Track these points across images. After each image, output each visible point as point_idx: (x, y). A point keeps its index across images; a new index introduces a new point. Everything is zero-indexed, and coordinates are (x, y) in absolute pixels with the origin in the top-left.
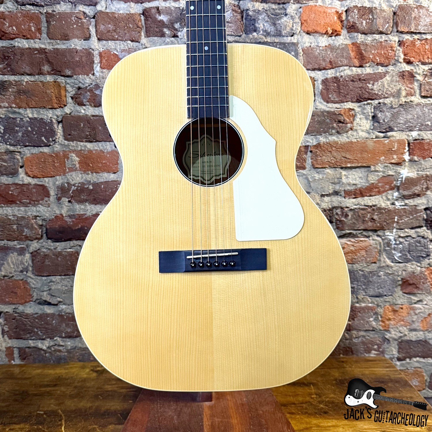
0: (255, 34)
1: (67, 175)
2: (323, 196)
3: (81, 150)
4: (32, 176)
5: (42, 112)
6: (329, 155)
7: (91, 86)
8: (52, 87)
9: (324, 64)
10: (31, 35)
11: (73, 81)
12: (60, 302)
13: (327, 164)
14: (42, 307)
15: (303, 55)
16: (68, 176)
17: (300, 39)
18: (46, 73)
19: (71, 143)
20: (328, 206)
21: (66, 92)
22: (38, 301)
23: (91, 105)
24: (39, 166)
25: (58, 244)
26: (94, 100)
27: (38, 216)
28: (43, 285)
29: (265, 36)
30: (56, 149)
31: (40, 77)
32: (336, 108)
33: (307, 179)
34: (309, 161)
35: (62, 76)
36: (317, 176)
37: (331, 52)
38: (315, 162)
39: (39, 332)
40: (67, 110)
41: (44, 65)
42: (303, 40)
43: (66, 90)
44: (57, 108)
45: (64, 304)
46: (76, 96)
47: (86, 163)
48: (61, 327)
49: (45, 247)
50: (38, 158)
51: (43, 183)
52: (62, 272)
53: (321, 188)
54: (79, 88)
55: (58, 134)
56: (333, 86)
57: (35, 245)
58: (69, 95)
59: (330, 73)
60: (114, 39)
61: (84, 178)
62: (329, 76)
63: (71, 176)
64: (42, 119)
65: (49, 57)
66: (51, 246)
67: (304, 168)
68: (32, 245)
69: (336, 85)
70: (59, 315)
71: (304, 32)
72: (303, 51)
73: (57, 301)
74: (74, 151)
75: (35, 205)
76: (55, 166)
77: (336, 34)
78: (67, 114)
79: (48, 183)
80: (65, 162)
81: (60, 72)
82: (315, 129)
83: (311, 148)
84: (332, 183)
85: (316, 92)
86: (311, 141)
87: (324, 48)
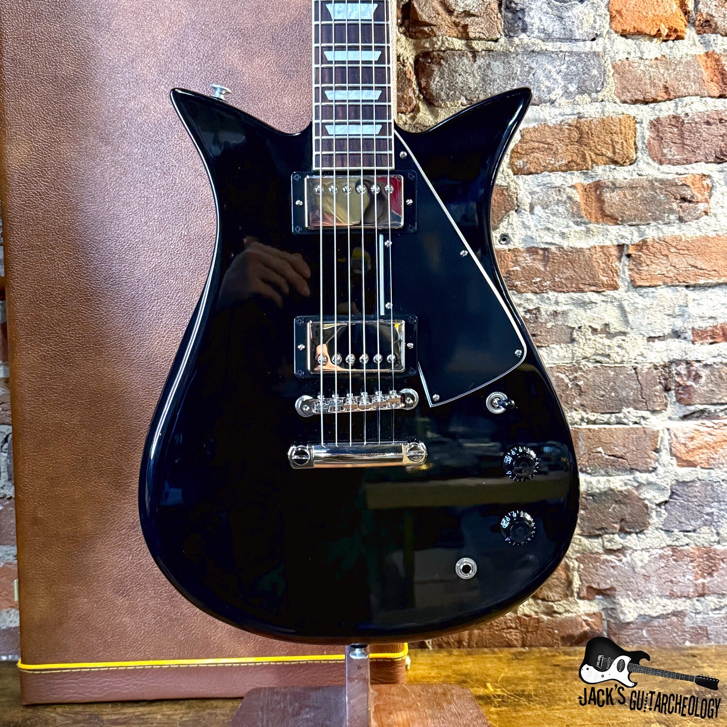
0: (523, 36)
2: (651, 339)
6: (664, 262)
9: (653, 92)
13: (659, 279)
15: (613, 75)
17: (608, 46)
20: (662, 360)
29: (543, 41)
32: (677, 174)
33: (621, 307)
34: (625, 274)
36: (640, 302)
37: (668, 70)
38: (636, 276)
42: (615, 48)
53: (649, 324)
56: (671, 133)
59: (666, 109)
62: (663, 115)
67: (615, 288)
69: (676, 130)
71: (616, 32)
72: (614, 67)
77: (675, 36)
82: (637, 212)
83: (628, 248)
84: (669, 315)
85: (640, 145)
86: (629, 235)
87: (654, 62)
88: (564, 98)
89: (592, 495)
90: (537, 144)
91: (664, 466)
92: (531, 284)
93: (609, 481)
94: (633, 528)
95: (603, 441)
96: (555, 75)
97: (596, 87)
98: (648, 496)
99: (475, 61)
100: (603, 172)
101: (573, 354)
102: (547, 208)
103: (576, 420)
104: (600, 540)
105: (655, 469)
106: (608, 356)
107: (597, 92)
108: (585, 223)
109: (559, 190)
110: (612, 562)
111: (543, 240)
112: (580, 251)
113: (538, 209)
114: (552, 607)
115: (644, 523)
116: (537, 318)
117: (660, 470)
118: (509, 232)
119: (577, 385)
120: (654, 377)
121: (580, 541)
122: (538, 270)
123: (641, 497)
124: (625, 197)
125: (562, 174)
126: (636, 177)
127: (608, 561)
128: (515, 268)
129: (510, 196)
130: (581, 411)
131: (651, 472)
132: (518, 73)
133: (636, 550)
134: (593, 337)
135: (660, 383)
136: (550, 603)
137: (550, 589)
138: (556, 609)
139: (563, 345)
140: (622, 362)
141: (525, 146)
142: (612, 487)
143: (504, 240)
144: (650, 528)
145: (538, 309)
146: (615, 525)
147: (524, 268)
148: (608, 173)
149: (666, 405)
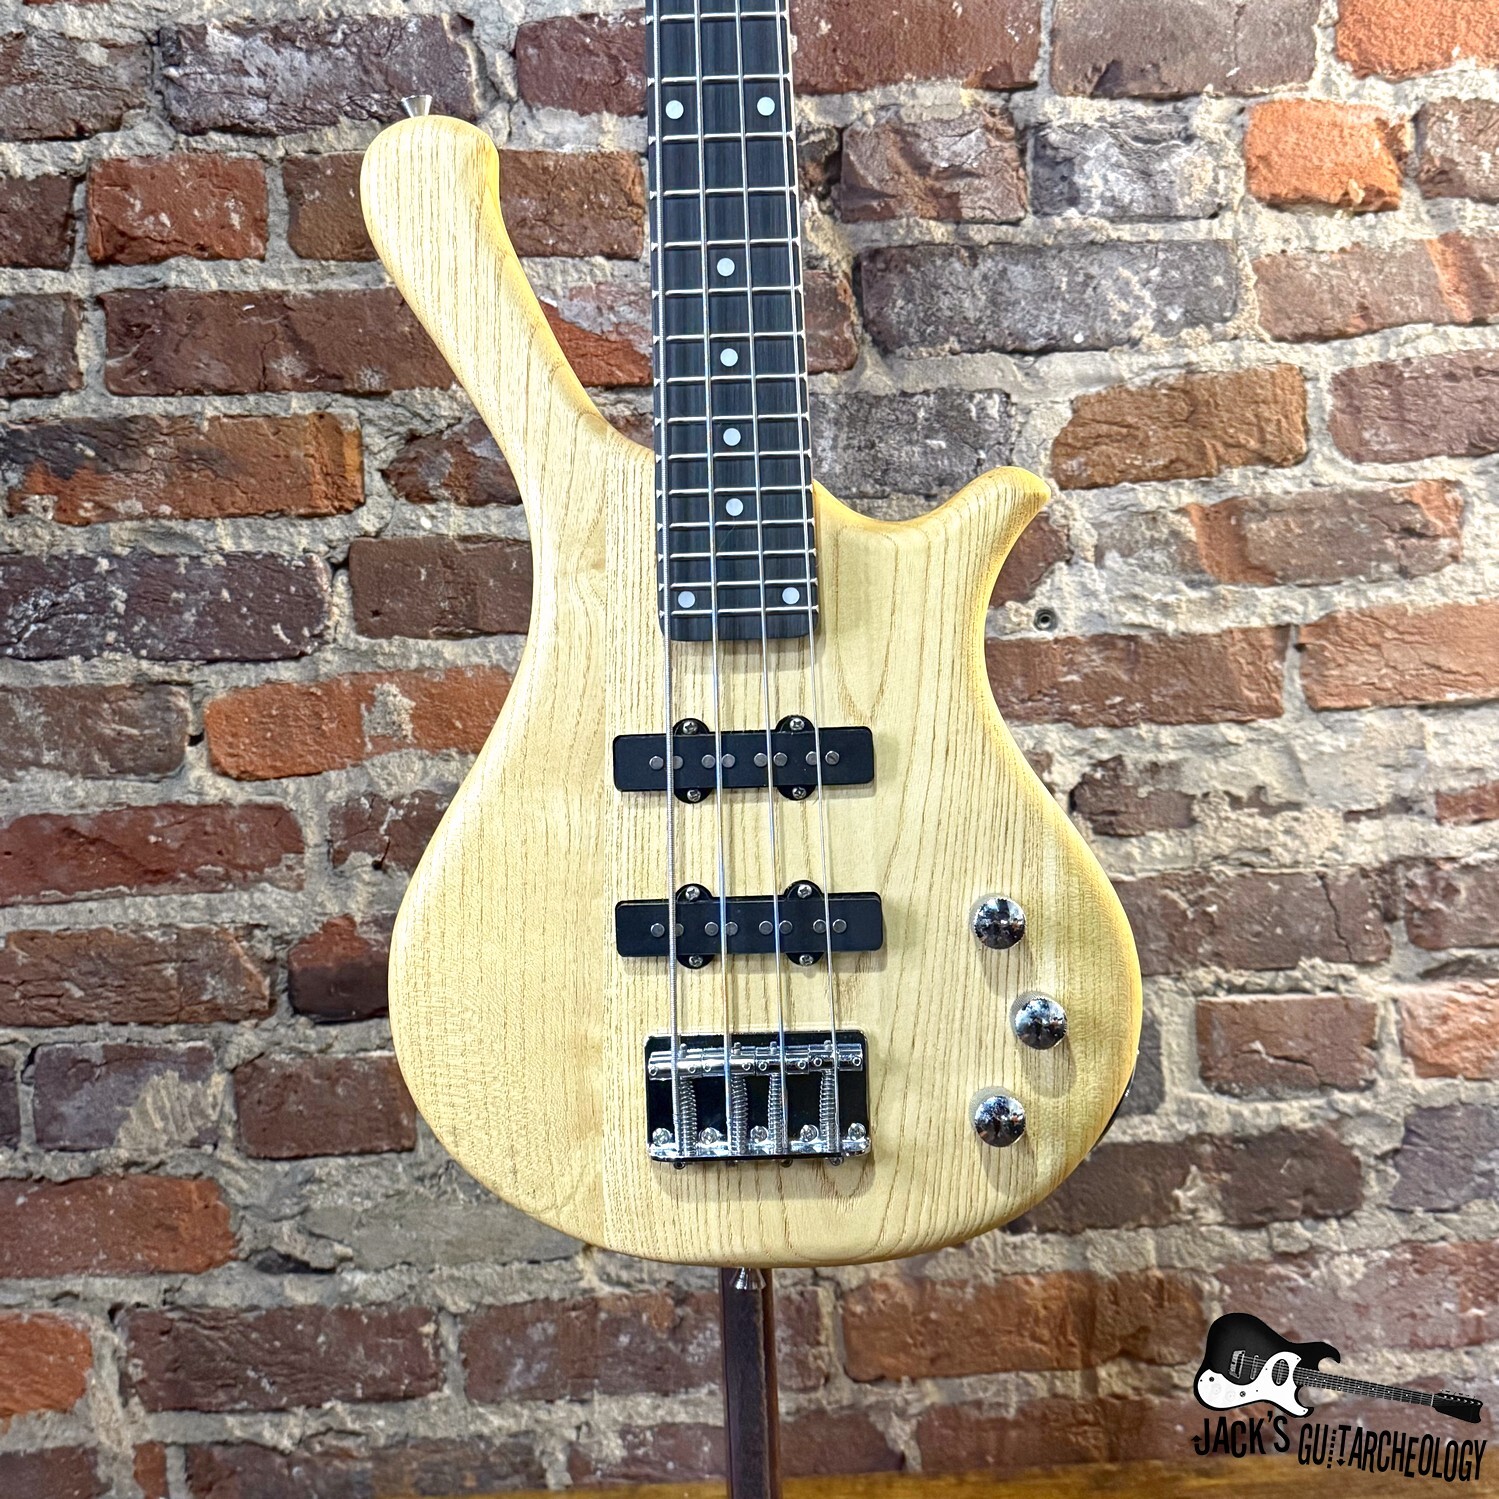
0: (1072, 213)
1: (367, 763)
2: (1352, 816)
3: (421, 669)
4: (234, 773)
5: (271, 532)
6: (1373, 659)
7: (456, 428)
8: (309, 437)
9: (1338, 316)
10: (225, 244)
11: (389, 411)
12: (344, 1259)
13: (1364, 694)
14: (273, 1280)
15: (1255, 286)
16: (373, 768)
17: (1244, 228)
18: (288, 383)
19: (384, 642)
20: (1377, 858)
21: (361, 454)
22: (260, 1258)
23: (457, 499)
24: (259, 734)
25: (333, 1031)
26: (468, 478)
27: (258, 926)
28: (277, 1194)
29: (1112, 221)
30: (324, 669)
31: (262, 401)
32: (1393, 480)
33: (1289, 752)
34: (1295, 684)
35: (346, 393)
36: (1327, 742)
37: (1367, 272)
38: (1316, 688)
39: (265, 1383)
40: (367, 520)
41: (278, 357)
42: (1257, 231)
43: (362, 447)
44: (332, 515)
45: (360, 1268)
46: (401, 466)
47: (439, 716)
48: (348, 1357)
49: (285, 1044)
50: (256, 705)
51: (279, 800)
52: (349, 1142)
53: (1346, 785)
54: (412, 437)
55: (335, 610)
56: (1376, 398)
57: (245, 1039)
58: (372, 464)
59: (1365, 351)
60: (541, 249)
61: (433, 773)
62: (1361, 362)
63: (384, 767)
64: (272, 555)
65: (297, 327)
66: (306, 1040)
67: (1275, 712)
68: (236, 1039)
69: (1386, 392)
70: (340, 1309)
71: (1260, 199)
72: (1256, 270)
73: (334, 1255)
74: (392, 674)
75: (246, 885)
76: (324, 732)
77: (1378, 203)
78: (366, 534)
79: (296, 798)
80: (361, 717)
81: (339, 378)
82: (1313, 560)
83: (1298, 632)
84: (1387, 766)
85: (1313, 423)
86: (1299, 605)
87: (1337, 257)
88: (1157, 336)
89: (1246, 1140)
90: (1105, 428)
91: (1390, 1077)
92: (1103, 710)
93: (1277, 1110)
94: (1331, 1207)
95: (1262, 1027)
96: (1136, 288)
97: (1222, 310)
98: (1359, 1140)
99: (975, 265)
100: (1238, 480)
101: (1195, 850)
102: (1129, 555)
103: (1206, 985)
104: (1264, 1234)
105: (1371, 1084)
106: (1266, 852)
107: (1225, 320)
108: (1208, 584)
109: (1153, 517)
110: (1289, 1279)
111: (1126, 619)
112: (1202, 639)
113: (1113, 559)
114: (1170, 1376)
115: (1355, 1197)
116: (1117, 777)
117: (1382, 1085)
118: (1055, 604)
119: (1206, 913)
120: (1362, 894)
121: (1223, 1237)
122: (1118, 680)
123: (1346, 1142)
124: (1290, 530)
125: (1160, 486)
126: (1308, 487)
127: (1282, 1278)
128: (1069, 678)
129: (1054, 532)
130: (1215, 968)
131: (1362, 1090)
132: (1064, 286)
133: (1338, 1254)
134: (1233, 816)
135: (1375, 905)
136: (1165, 1369)
137: (1165, 1340)
138: (1176, 1380)
139: (1172, 832)
140: (1296, 863)
141: (1082, 432)
142: (1285, 1122)
143: (1045, 620)
144: (1365, 1207)
145: (1118, 759)
146: (1295, 1203)
147: (1086, 676)
148: (1252, 482)
149: (1388, 951)
